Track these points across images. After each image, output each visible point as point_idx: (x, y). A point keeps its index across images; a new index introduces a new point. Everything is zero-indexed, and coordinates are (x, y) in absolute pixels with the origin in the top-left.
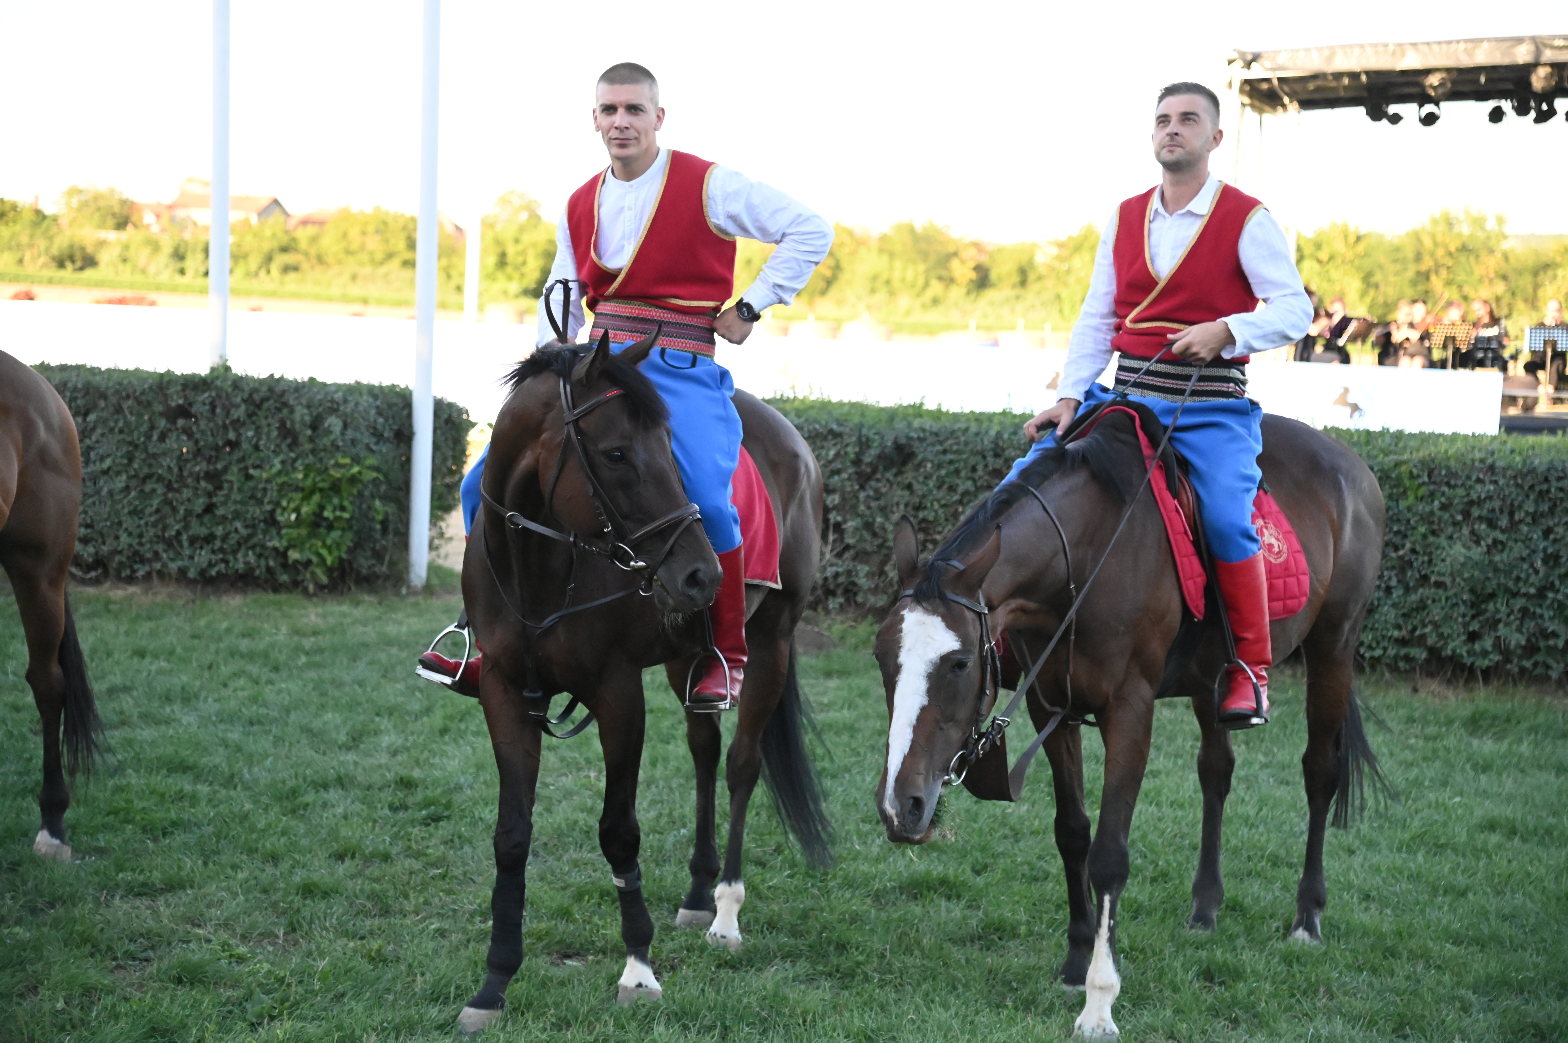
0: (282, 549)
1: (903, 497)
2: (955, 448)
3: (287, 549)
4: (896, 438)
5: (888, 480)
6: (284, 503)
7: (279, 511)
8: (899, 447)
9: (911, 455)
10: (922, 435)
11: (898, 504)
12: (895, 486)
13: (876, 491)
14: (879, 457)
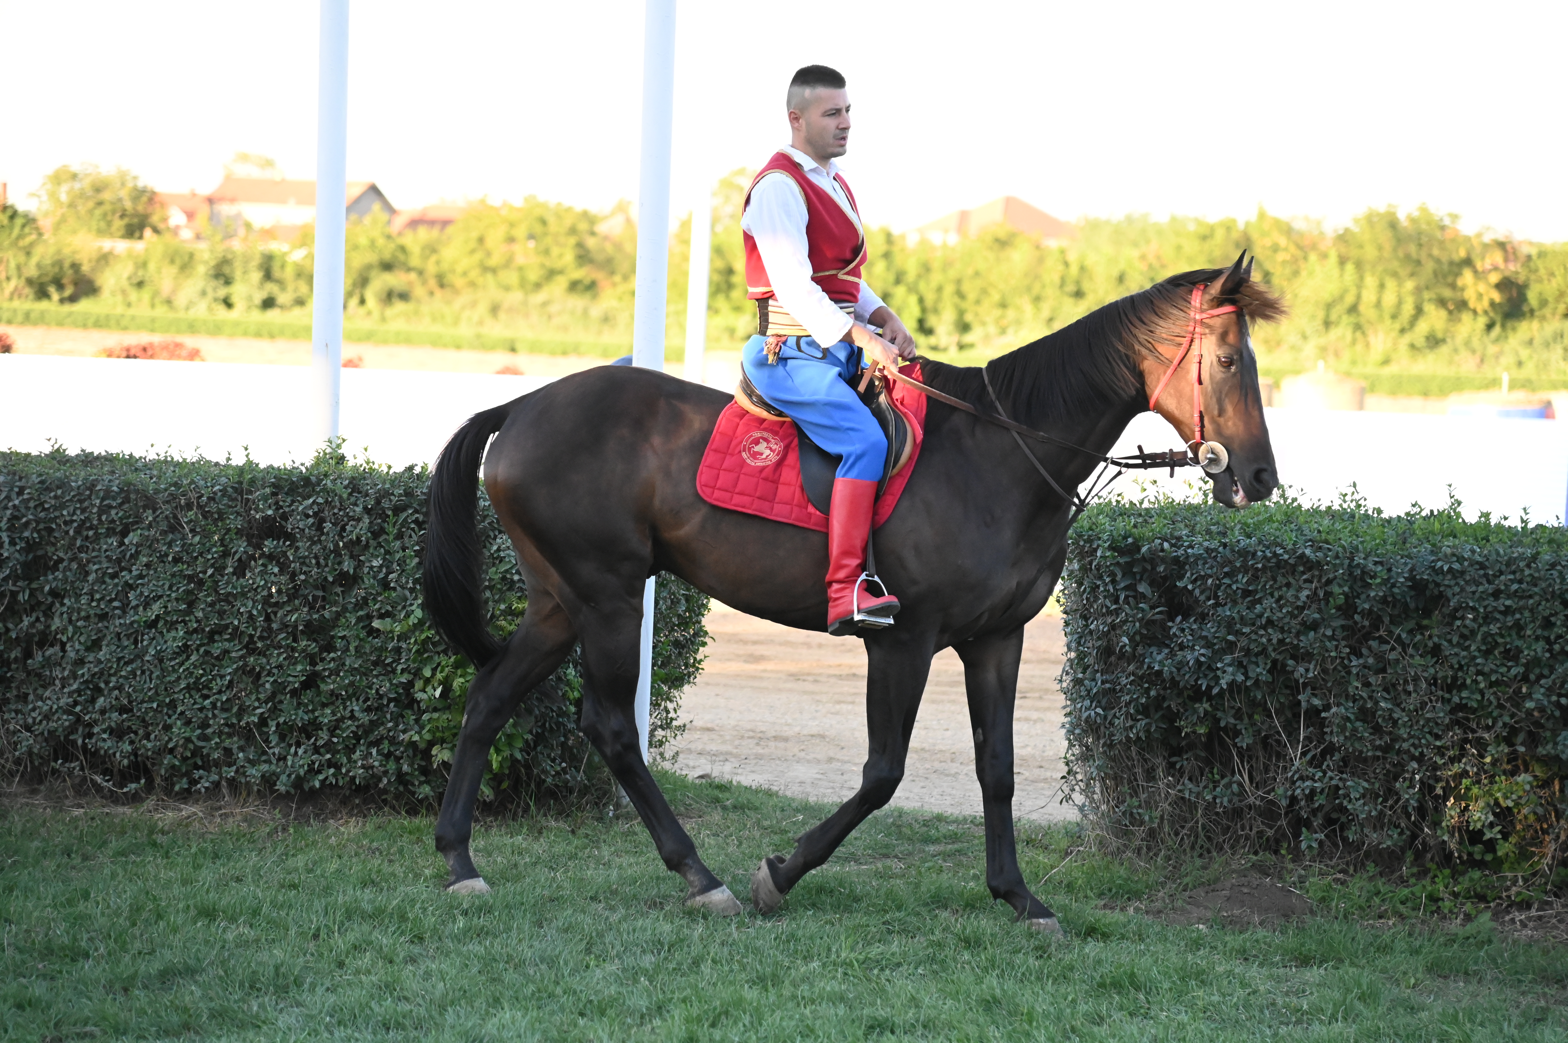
0: (422, 746)
1: (1425, 668)
2: (1515, 586)
3: (431, 744)
4: (1412, 570)
5: (1399, 639)
6: (427, 673)
7: (419, 684)
8: (1417, 586)
9: (1440, 598)
10: (1456, 566)
11: (1416, 679)
12: (1411, 651)
13: (1380, 657)
14: (1384, 601)
